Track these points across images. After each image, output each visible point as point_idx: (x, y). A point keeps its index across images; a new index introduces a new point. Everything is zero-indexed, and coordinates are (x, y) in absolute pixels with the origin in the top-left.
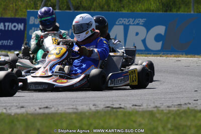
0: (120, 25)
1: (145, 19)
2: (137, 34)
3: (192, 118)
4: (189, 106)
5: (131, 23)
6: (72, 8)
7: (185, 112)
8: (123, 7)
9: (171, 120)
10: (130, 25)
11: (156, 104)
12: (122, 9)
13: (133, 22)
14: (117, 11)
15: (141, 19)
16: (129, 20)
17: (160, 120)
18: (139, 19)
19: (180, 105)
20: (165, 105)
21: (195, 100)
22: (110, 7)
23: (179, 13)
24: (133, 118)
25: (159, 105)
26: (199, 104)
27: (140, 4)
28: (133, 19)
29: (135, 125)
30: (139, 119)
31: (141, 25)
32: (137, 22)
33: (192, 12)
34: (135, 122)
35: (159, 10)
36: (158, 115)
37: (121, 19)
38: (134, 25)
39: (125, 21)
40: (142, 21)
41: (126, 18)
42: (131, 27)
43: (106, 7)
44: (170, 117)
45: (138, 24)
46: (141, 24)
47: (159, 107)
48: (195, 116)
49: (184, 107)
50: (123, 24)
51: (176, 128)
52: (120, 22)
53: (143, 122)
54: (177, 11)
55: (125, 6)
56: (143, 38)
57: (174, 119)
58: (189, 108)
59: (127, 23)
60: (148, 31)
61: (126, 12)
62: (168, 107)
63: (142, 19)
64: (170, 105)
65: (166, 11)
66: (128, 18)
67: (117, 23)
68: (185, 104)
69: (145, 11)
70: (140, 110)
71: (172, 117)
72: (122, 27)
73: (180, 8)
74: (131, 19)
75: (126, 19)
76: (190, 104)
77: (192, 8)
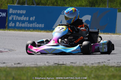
1: (79, 11)
3: (106, 71)
4: (105, 63)
6: (35, 4)
7: (102, 67)
8: (66, 4)
9: (93, 72)
11: (85, 62)
12: (65, 5)
14: (62, 6)
17: (87, 72)
19: (99, 63)
20: (90, 62)
21: (108, 60)
22: (58, 3)
23: (99, 7)
24: (71, 71)
25: (86, 63)
26: (111, 62)
27: (76, 2)
29: (72, 75)
30: (74, 71)
33: (107, 7)
34: (72, 73)
35: (87, 6)
36: (86, 69)
43: (55, 3)
44: (93, 70)
47: (87, 64)
48: (108, 70)
49: (102, 64)
51: (97, 77)
53: (76, 73)
54: (98, 7)
55: (67, 3)
57: (96, 71)
58: (104, 65)
62: (92, 64)
64: (93, 63)
65: (92, 6)
67: (62, 13)
68: (102, 62)
69: (79, 6)
70: (75, 66)
71: (94, 70)
73: (100, 4)
76: (105, 62)
77: (107, 5)
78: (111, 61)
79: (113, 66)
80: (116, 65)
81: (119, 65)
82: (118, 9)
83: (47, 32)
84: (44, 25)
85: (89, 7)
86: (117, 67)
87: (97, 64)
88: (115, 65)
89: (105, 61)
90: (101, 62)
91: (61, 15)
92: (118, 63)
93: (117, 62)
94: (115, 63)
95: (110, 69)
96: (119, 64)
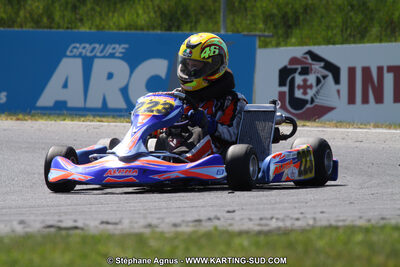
0: (74, 56)
1: (126, 46)
2: (110, 76)
3: (222, 247)
4: (217, 223)
5: (98, 54)
7: (208, 235)
8: (81, 20)
10: (95, 56)
11: (150, 220)
12: (79, 24)
13: (101, 52)
14: (68, 28)
15: (117, 46)
16: (94, 48)
18: (113, 46)
19: (199, 221)
20: (167, 220)
21: (229, 212)
22: (53, 20)
24: (102, 248)
25: (155, 222)
26: (237, 218)
27: (116, 15)
28: (102, 46)
31: (119, 58)
32: (110, 51)
33: (222, 32)
35: (154, 28)
36: (153, 243)
37: (78, 45)
38: (104, 57)
39: (86, 49)
40: (120, 49)
41: (87, 42)
42: (97, 62)
43: (45, 20)
45: (112, 56)
46: (117, 54)
47: (156, 227)
48: (228, 244)
49: (207, 227)
50: (80, 56)
52: (75, 50)
54: (191, 29)
55: (85, 18)
56: (123, 84)
58: (216, 228)
59: (89, 54)
60: (132, 69)
61: (87, 30)
62: (175, 225)
63: (120, 44)
64: (178, 220)
65: (169, 29)
66: (90, 44)
67: (68, 53)
68: (210, 219)
69: (126, 29)
70: (117, 232)
71: (182, 246)
72: (79, 62)
73: (197, 22)
74: (97, 46)
75: (87, 45)
76: (219, 219)
77: (221, 23)
78: (237, 216)
79: (247, 233)
80: (257, 228)
81: (266, 229)
82: (260, 36)
83: (18, 119)
84: (7, 96)
85: (159, 32)
86: (259, 233)
87: (191, 224)
88: (253, 227)
89: (219, 215)
90: (203, 217)
91: (65, 61)
92: (263, 222)
93: (258, 217)
94: (250, 220)
95: (237, 241)
96: (267, 225)
